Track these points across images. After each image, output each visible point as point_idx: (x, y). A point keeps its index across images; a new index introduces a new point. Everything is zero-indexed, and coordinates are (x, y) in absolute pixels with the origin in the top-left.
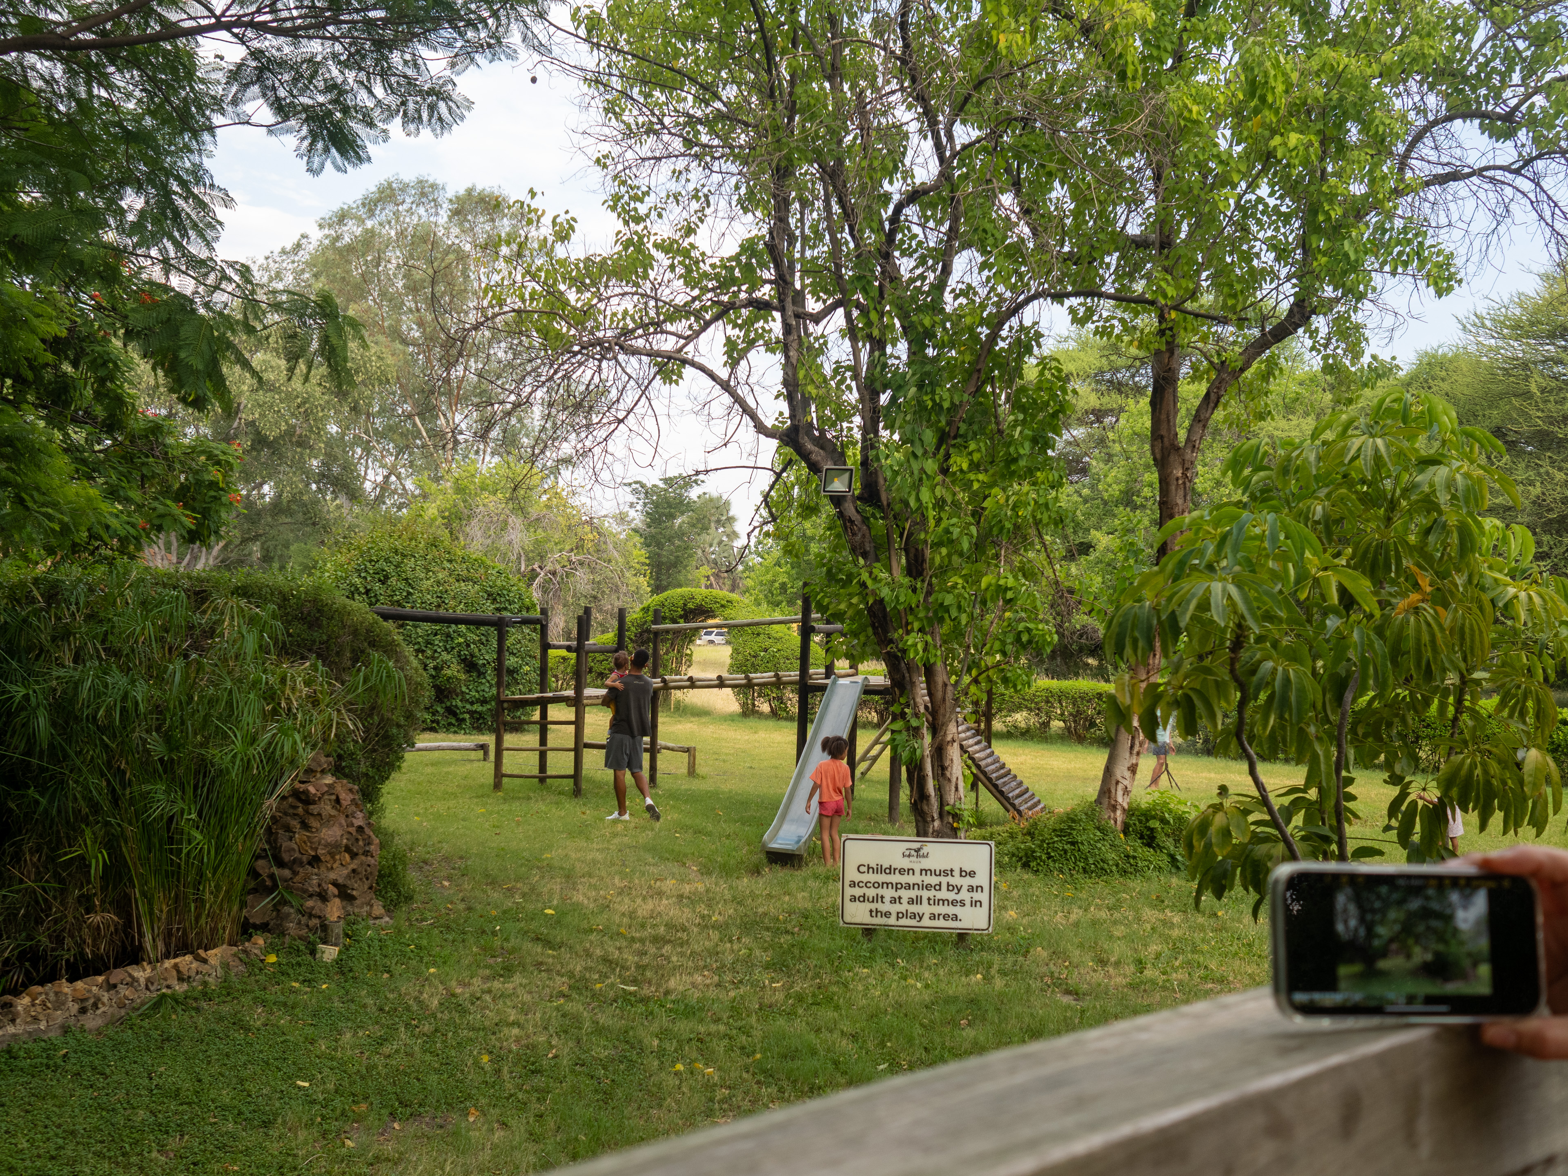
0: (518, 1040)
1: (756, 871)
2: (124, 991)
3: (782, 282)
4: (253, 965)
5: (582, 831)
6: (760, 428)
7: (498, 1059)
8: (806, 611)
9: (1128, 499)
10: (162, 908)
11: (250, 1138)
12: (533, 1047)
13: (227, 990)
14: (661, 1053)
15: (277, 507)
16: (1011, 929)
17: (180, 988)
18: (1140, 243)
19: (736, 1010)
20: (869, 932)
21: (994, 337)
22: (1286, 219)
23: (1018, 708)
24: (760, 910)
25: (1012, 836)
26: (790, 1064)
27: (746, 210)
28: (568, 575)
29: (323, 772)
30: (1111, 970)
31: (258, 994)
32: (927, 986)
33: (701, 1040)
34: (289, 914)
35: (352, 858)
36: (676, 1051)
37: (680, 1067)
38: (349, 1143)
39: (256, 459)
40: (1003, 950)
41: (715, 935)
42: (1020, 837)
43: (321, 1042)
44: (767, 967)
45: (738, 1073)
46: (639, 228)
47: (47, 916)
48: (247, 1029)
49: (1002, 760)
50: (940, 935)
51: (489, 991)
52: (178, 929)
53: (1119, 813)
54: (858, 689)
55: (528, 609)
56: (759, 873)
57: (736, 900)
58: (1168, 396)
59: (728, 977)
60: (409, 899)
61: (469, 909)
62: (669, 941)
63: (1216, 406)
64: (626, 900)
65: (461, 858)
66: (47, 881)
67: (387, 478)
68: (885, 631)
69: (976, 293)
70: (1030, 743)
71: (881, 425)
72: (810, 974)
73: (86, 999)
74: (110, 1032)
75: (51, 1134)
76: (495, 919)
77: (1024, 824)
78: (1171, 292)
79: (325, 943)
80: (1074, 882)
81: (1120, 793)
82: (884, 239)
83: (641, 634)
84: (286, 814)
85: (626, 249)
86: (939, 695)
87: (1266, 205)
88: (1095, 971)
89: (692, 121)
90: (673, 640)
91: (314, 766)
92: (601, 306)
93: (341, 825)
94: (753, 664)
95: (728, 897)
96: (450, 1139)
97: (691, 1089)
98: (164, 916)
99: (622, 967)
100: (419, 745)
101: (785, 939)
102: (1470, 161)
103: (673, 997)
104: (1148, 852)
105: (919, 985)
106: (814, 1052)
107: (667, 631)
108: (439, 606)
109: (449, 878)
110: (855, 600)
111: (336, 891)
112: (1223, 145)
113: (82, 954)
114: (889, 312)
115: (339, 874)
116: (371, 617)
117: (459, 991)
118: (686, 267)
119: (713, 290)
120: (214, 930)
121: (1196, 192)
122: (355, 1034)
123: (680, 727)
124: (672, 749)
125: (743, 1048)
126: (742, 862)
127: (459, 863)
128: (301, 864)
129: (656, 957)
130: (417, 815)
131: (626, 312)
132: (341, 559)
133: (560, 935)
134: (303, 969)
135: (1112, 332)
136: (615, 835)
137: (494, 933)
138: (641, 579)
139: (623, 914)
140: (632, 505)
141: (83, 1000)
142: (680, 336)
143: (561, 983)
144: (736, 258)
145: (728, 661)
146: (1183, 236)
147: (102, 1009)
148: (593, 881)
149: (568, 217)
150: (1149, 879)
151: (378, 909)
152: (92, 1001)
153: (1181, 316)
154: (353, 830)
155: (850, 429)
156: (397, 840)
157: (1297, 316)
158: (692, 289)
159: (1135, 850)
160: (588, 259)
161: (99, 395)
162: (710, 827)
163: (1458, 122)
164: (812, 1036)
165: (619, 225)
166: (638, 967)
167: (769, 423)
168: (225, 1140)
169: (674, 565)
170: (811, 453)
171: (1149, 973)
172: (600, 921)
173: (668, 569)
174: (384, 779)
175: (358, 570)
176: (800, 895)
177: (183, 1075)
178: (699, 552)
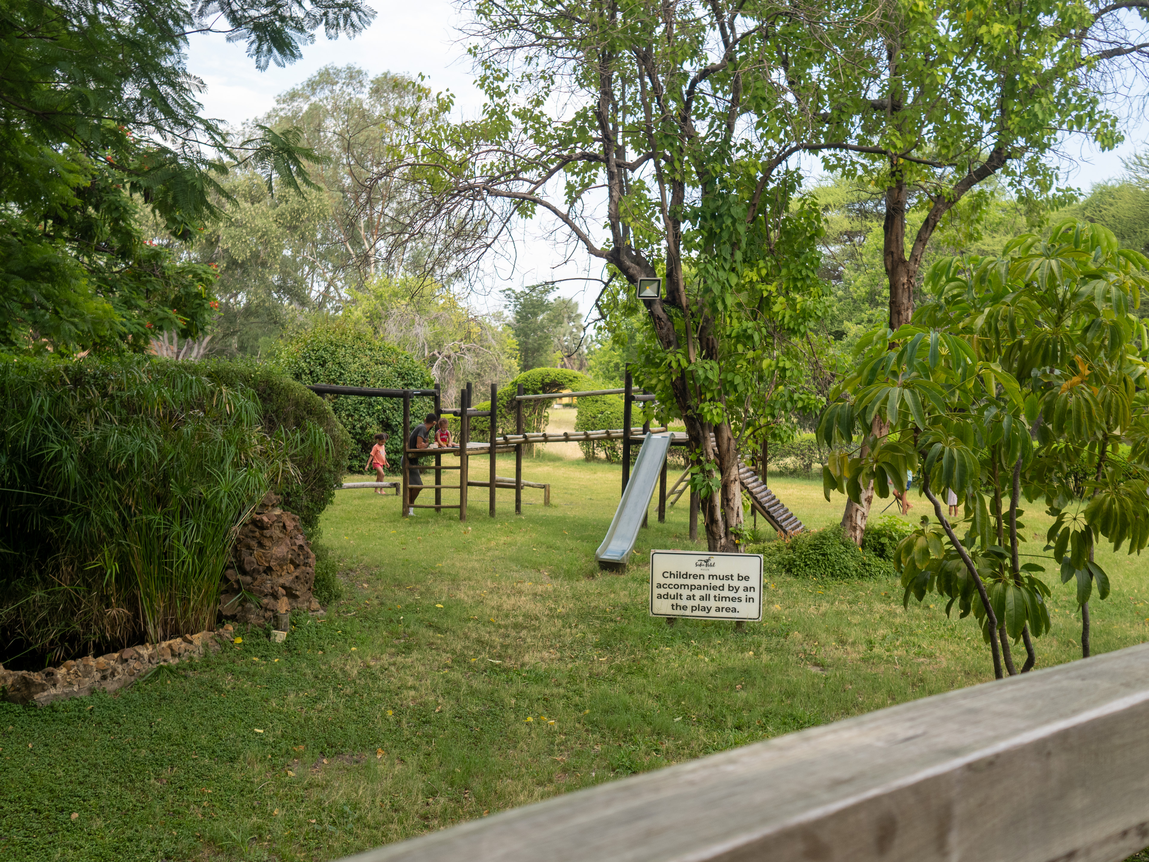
0: (414, 699)
1: (591, 575)
2: (133, 664)
3: (608, 139)
4: (225, 645)
5: (465, 547)
6: (592, 250)
7: (399, 713)
8: (628, 385)
9: (872, 299)
10: (160, 605)
11: (221, 769)
12: (425, 704)
13: (207, 663)
14: (517, 710)
15: (248, 311)
16: (776, 618)
17: (173, 662)
18: (876, 106)
19: (572, 677)
20: (671, 620)
21: (766, 178)
22: (989, 86)
23: (788, 454)
24: (593, 604)
25: (779, 549)
26: (611, 718)
27: (582, 86)
28: (459, 358)
29: (273, 506)
30: (849, 648)
31: (229, 665)
32: (712, 660)
33: (546, 700)
34: (251, 608)
35: (295, 568)
36: (528, 707)
37: (530, 719)
38: (290, 773)
39: (232, 276)
40: (770, 634)
41: (559, 623)
42: (785, 550)
43: (272, 700)
44: (596, 646)
45: (572, 724)
46: (501, 101)
47: (79, 610)
48: (220, 691)
49: (773, 493)
50: (723, 622)
51: (394, 664)
52: (172, 620)
53: (858, 532)
54: (667, 442)
55: (428, 384)
56: (593, 576)
57: (576, 597)
58: (897, 221)
59: (568, 653)
60: (338, 597)
61: (382, 604)
62: (526, 627)
63: (933, 228)
64: (495, 597)
65: (377, 567)
66: (78, 585)
67: (327, 288)
68: (685, 400)
69: (752, 147)
70: (797, 480)
71: (681, 247)
72: (627, 652)
73: (106, 670)
74: (124, 693)
75: (80, 766)
76: (400, 611)
77: (788, 540)
78: (899, 144)
79: (277, 629)
80: (824, 583)
81: (859, 517)
82: (683, 106)
83: (511, 401)
84: (247, 536)
85: (491, 117)
86: (725, 446)
87: (974, 75)
88: (836, 649)
89: (542, 18)
90: (535, 406)
91: (266, 502)
92: (473, 160)
93: (287, 544)
94: (593, 424)
95: (569, 594)
96: (363, 771)
97: (538, 735)
98: (162, 610)
99: (491, 646)
100: (345, 484)
101: (611, 625)
102: (1131, 40)
103: (527, 668)
104: (880, 561)
105: (707, 659)
106: (627, 709)
107: (530, 400)
108: (363, 383)
109: (368, 582)
110: (662, 378)
111: (284, 592)
112: (942, 31)
113: (104, 637)
114: (687, 161)
115: (286, 579)
116: (309, 393)
117: (372, 663)
118: (536, 129)
119: (555, 147)
120: (197, 620)
121: (920, 68)
122: (297, 695)
123: (540, 469)
124: (533, 486)
125: (576, 705)
126: (581, 569)
127: (376, 571)
128: (259, 572)
129: (515, 638)
130: (347, 535)
131: (492, 164)
132: (292, 349)
133: (447, 623)
134: (261, 648)
135: (855, 174)
136: (489, 549)
137: (399, 622)
138: (513, 361)
139: (493, 608)
140: (506, 307)
141: (103, 671)
142: (532, 182)
143: (446, 658)
144: (573, 122)
145: (576, 421)
146: (910, 101)
147: (118, 677)
148: (472, 583)
149: (449, 93)
150: (880, 581)
151: (315, 605)
152: (110, 671)
153: (908, 162)
154: (295, 548)
155: (659, 250)
156: (330, 554)
157: (996, 160)
158: (541, 146)
159: (870, 560)
160: (464, 125)
161: (114, 231)
162: (559, 544)
163: (1124, 10)
164: (627, 696)
165: (487, 99)
166: (502, 646)
167: (598, 246)
168: (203, 771)
169: (537, 350)
170: (629, 268)
171: (877, 650)
172: (475, 613)
173: (533, 353)
174: (320, 510)
175: (304, 357)
176: (622, 594)
177: (175, 724)
178: (556, 340)
